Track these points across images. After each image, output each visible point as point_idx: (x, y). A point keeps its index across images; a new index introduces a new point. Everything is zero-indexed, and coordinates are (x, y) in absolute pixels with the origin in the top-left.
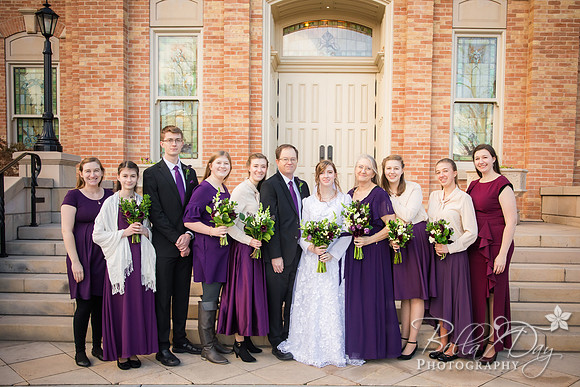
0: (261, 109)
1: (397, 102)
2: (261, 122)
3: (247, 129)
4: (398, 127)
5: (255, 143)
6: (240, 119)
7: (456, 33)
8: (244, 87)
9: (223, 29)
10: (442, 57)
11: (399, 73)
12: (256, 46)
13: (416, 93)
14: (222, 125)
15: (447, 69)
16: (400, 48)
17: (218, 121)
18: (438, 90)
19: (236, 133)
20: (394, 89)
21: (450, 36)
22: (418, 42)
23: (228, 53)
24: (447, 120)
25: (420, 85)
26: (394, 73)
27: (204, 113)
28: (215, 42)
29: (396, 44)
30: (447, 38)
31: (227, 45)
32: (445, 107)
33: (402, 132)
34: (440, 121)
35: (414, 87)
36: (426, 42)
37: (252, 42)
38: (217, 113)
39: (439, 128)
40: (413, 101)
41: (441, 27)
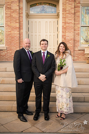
2: (23, 33)
3: (18, 35)
6: (16, 32)
7: (81, 5)
8: (17, 22)
9: (11, 5)
10: (77, 13)
11: (64, 18)
12: (21, 10)
13: (69, 24)
14: (11, 34)
15: (78, 16)
16: (64, 10)
17: (10, 33)
18: (76, 23)
19: (15, 36)
20: (63, 23)
21: (80, 6)
22: (70, 8)
23: (12, 12)
24: (79, 32)
25: (71, 21)
26: (63, 18)
27: (5, 30)
28: (8, 9)
29: (63, 9)
30: (79, 7)
31: (12, 10)
32: (78, 28)
33: (65, 35)
34: (77, 32)
35: (68, 22)
36: (72, 8)
37: (20, 9)
38: (9, 30)
39: (76, 34)
40: (69, 26)
41: (77, 3)
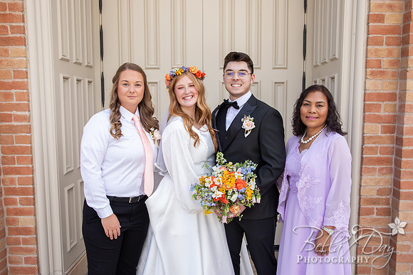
0: (23, 42)
1: (380, 18)
2: (26, 75)
4: (383, 86)
5: (12, 129)
